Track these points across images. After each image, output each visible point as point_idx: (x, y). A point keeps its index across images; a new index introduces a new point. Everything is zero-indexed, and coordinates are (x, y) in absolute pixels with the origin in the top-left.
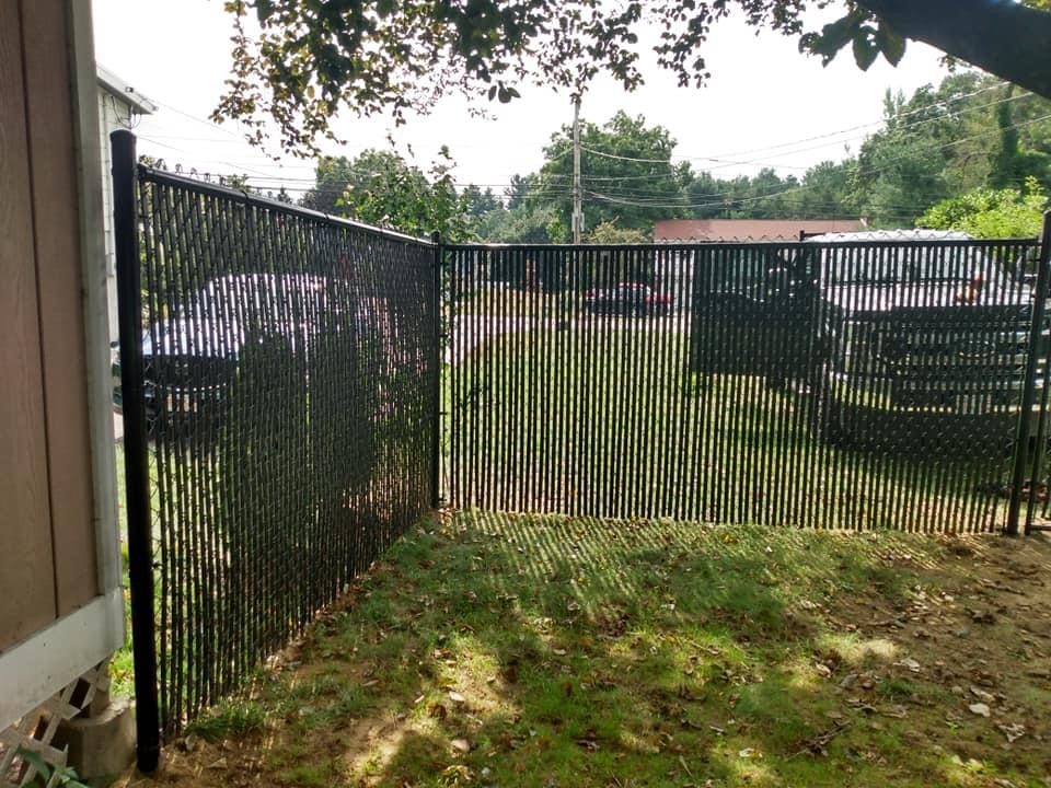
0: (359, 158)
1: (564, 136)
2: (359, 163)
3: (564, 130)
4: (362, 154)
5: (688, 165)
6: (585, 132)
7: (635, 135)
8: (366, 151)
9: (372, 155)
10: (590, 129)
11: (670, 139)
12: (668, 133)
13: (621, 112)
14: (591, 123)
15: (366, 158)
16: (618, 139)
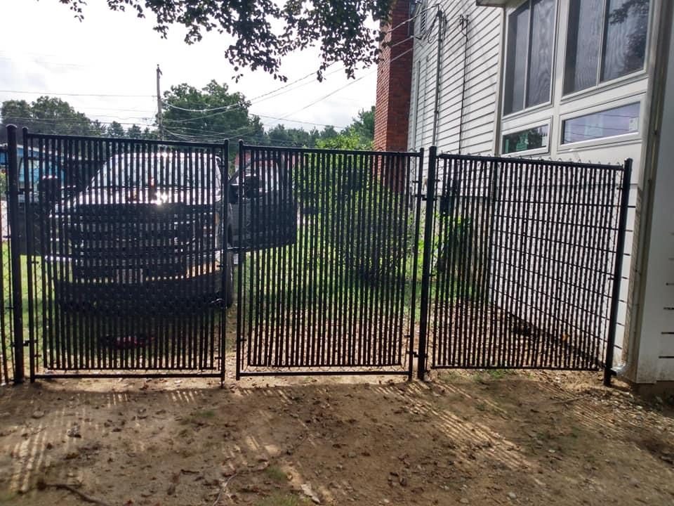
0: (36, 102)
1: (173, 94)
2: (36, 106)
3: (173, 90)
4: (39, 100)
5: (259, 119)
6: (188, 92)
7: (223, 96)
8: (42, 97)
9: (46, 101)
10: (191, 91)
11: (246, 100)
12: (244, 97)
13: (213, 81)
14: (192, 86)
15: (42, 102)
16: (210, 98)
